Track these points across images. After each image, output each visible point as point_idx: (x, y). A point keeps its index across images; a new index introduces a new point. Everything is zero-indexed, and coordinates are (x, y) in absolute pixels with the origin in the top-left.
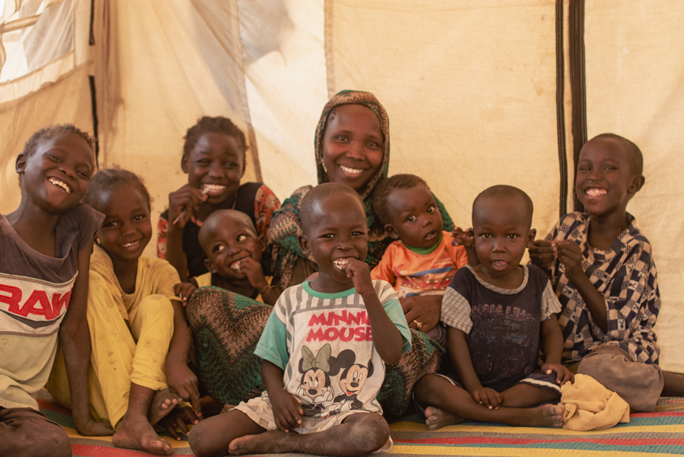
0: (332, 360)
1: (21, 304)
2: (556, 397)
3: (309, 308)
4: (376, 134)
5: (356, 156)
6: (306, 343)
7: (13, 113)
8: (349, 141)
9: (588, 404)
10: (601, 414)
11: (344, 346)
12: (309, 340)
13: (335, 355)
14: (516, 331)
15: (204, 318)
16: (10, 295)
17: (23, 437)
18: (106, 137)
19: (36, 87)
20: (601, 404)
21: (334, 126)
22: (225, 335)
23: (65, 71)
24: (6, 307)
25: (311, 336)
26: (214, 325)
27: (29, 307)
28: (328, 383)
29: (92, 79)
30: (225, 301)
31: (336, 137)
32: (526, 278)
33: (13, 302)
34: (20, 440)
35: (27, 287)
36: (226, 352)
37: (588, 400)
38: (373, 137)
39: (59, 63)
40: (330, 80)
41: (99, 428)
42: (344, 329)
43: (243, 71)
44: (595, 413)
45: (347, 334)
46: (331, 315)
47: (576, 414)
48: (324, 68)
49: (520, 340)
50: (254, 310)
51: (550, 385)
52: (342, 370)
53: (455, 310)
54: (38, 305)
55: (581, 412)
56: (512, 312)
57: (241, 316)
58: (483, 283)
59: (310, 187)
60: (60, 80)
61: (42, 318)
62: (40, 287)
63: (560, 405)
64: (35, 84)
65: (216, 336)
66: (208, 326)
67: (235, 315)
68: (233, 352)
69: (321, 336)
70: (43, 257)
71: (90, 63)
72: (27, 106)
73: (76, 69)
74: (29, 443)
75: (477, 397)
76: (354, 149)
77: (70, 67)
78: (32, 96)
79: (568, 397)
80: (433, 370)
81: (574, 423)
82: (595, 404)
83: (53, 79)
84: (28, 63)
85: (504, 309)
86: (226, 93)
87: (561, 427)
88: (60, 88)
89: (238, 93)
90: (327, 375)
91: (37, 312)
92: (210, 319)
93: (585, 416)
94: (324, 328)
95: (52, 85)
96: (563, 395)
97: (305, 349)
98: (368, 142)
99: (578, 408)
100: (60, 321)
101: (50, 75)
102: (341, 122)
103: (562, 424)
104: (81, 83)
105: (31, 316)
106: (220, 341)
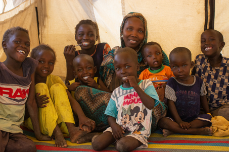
0: (131, 111)
1: (13, 94)
2: (210, 124)
3: (123, 94)
4: (142, 28)
5: (135, 36)
6: (123, 106)
7: (9, 23)
8: (132, 30)
9: (222, 127)
10: (227, 131)
11: (135, 105)
12: (124, 105)
13: (132, 109)
14: (192, 100)
15: (81, 97)
16: (9, 91)
17: (19, 145)
18: (41, 29)
19: (17, 13)
20: (226, 127)
21: (127, 25)
22: (89, 103)
23: (27, 6)
24: (8, 96)
25: (124, 103)
26: (85, 100)
27: (16, 95)
28: (130, 119)
29: (36, 8)
30: (89, 91)
31: (128, 29)
32: (195, 80)
33: (10, 94)
34: (18, 146)
35: (15, 88)
36: (90, 110)
37: (222, 125)
38: (141, 29)
39: (25, 3)
40: (123, 8)
41: (45, 138)
42: (135, 99)
43: (92, 4)
44: (224, 131)
45: (136, 101)
46: (131, 95)
47: (217, 131)
48: (121, 4)
49: (194, 103)
50: (100, 94)
51: (207, 120)
52: (135, 114)
53: (170, 94)
54: (19, 94)
55: (219, 130)
56: (190, 93)
57: (95, 97)
58: (179, 83)
59: (118, 47)
60: (25, 9)
61: (21, 98)
62: (18, 87)
63: (211, 127)
64: (16, 12)
65: (86, 104)
66: (83, 100)
67: (93, 96)
68: (92, 109)
69: (128, 103)
70: (19, 77)
71: (35, 2)
72: (14, 20)
73: (31, 5)
74: (21, 147)
75: (181, 125)
76: (134, 33)
77: (29, 4)
78: (16, 16)
79: (214, 124)
80: (165, 115)
81: (216, 134)
82: (225, 127)
83: (23, 9)
84: (14, 5)
85: (187, 92)
86: (87, 12)
87: (211, 136)
88: (25, 12)
89: (91, 12)
90: (130, 116)
91: (19, 96)
92: (84, 98)
93: (221, 132)
94: (129, 100)
95: (22, 11)
96: (213, 123)
97: (123, 108)
98: (139, 30)
99: (218, 128)
100: (26, 99)
101: (22, 8)
102: (129, 23)
103: (212, 135)
104: (33, 10)
105: (17, 98)
106: (87, 106)
